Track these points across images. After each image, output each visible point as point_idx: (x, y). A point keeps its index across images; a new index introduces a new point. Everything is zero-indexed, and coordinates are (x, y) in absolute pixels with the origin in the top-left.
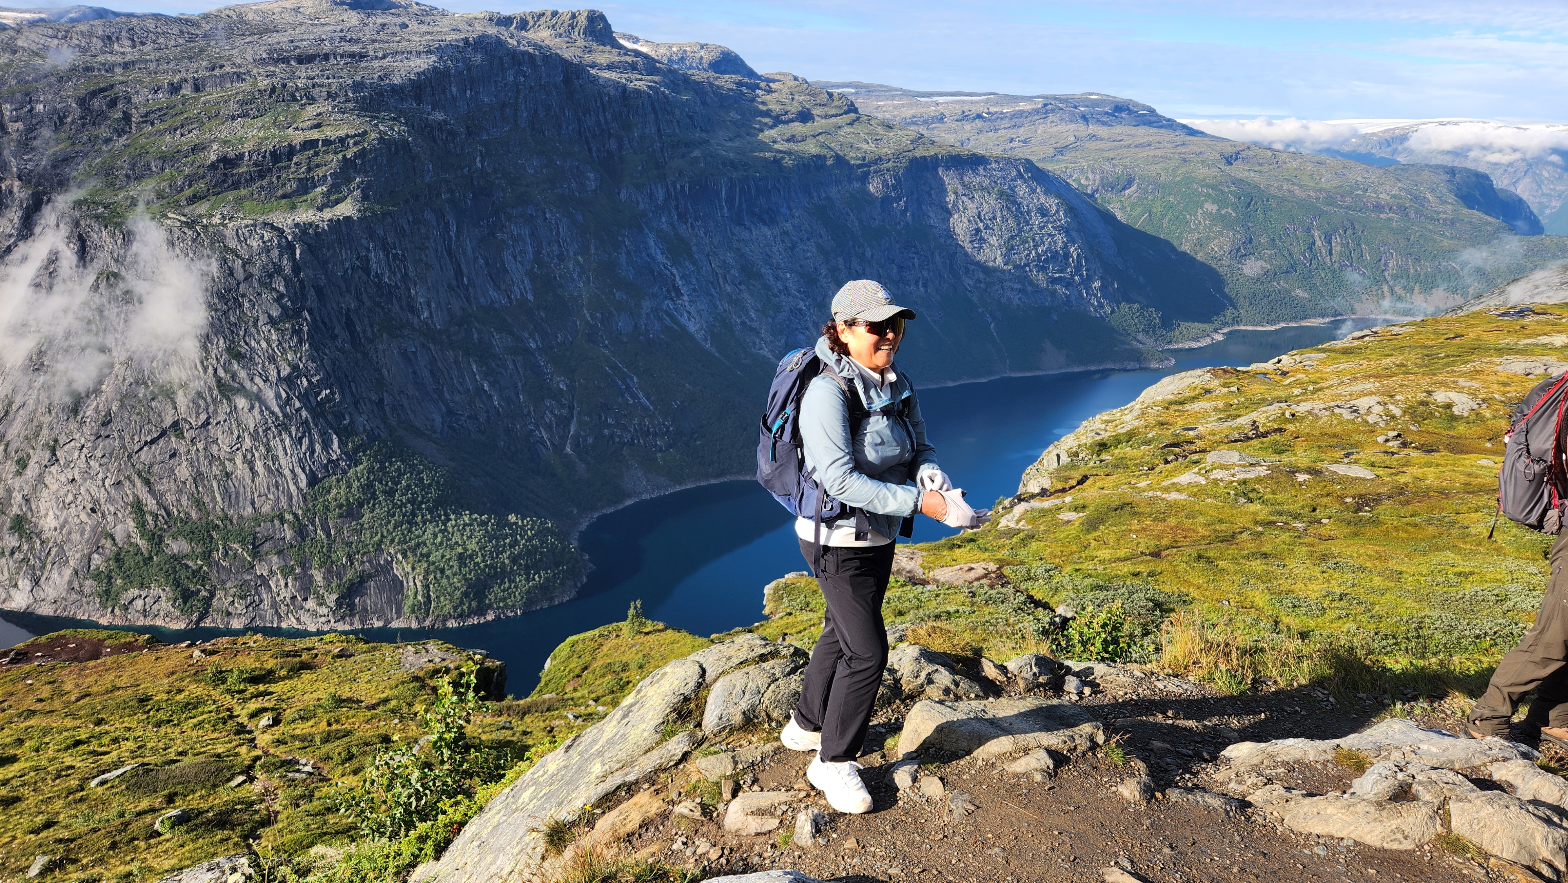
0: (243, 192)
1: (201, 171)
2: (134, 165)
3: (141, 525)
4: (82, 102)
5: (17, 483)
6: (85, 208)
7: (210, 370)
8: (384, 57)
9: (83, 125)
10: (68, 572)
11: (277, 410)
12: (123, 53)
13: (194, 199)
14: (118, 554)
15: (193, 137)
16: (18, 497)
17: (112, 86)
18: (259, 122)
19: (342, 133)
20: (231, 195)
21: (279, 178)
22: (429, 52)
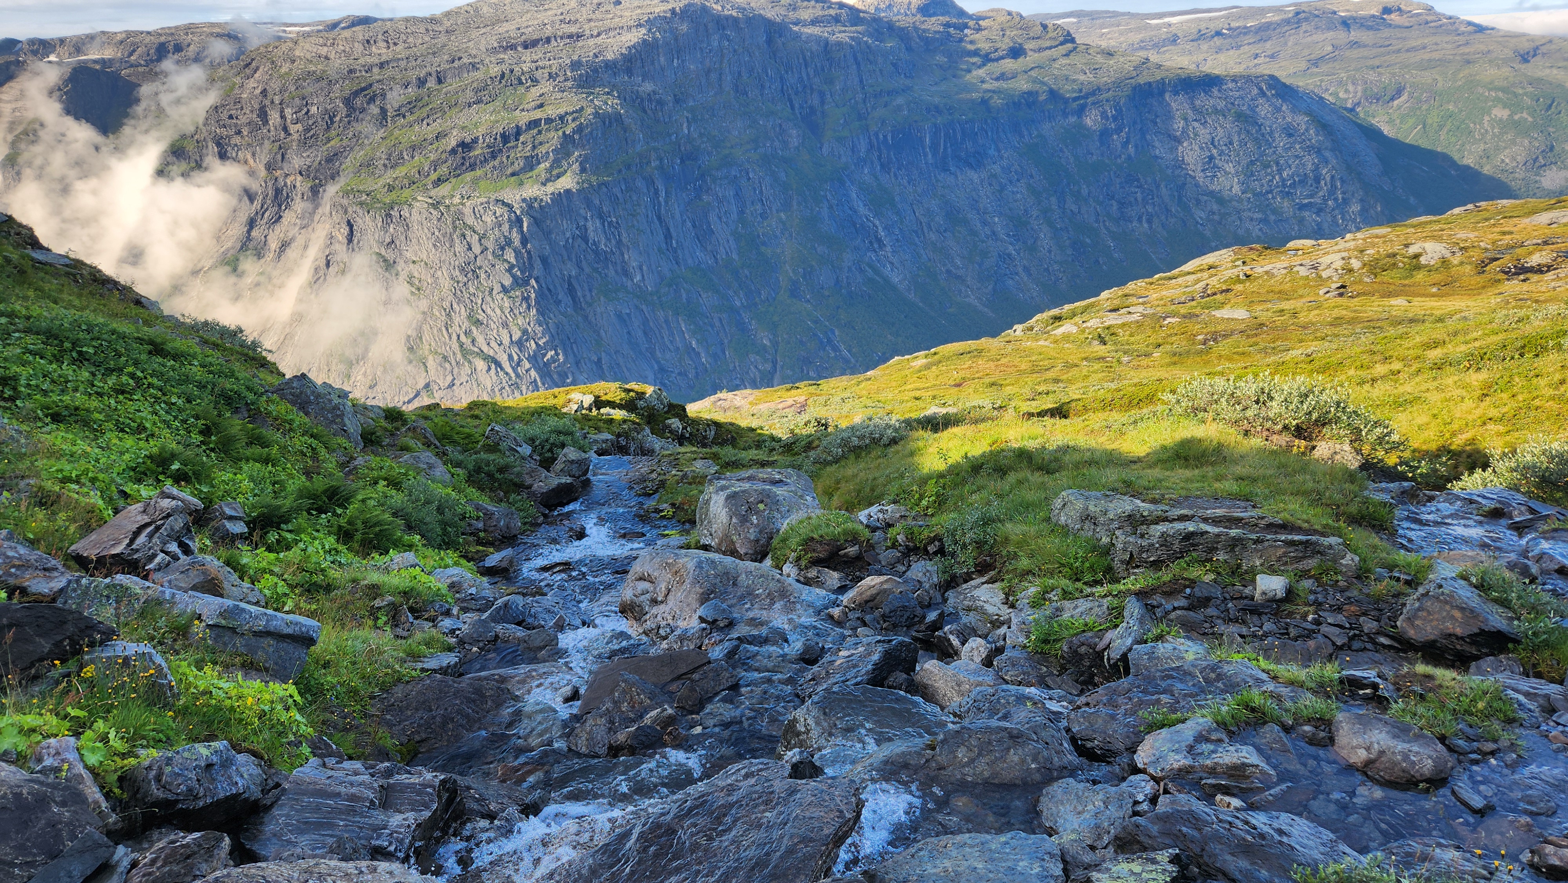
0: (479, 172)
1: (444, 156)
2: (390, 155)
4: (347, 102)
6: (351, 197)
7: (454, 337)
8: (599, 35)
9: (349, 122)
11: (510, 370)
12: (379, 55)
13: (439, 182)
15: (436, 126)
17: (371, 85)
18: (490, 107)
19: (561, 111)
20: (468, 176)
21: (508, 157)
22: (640, 25)
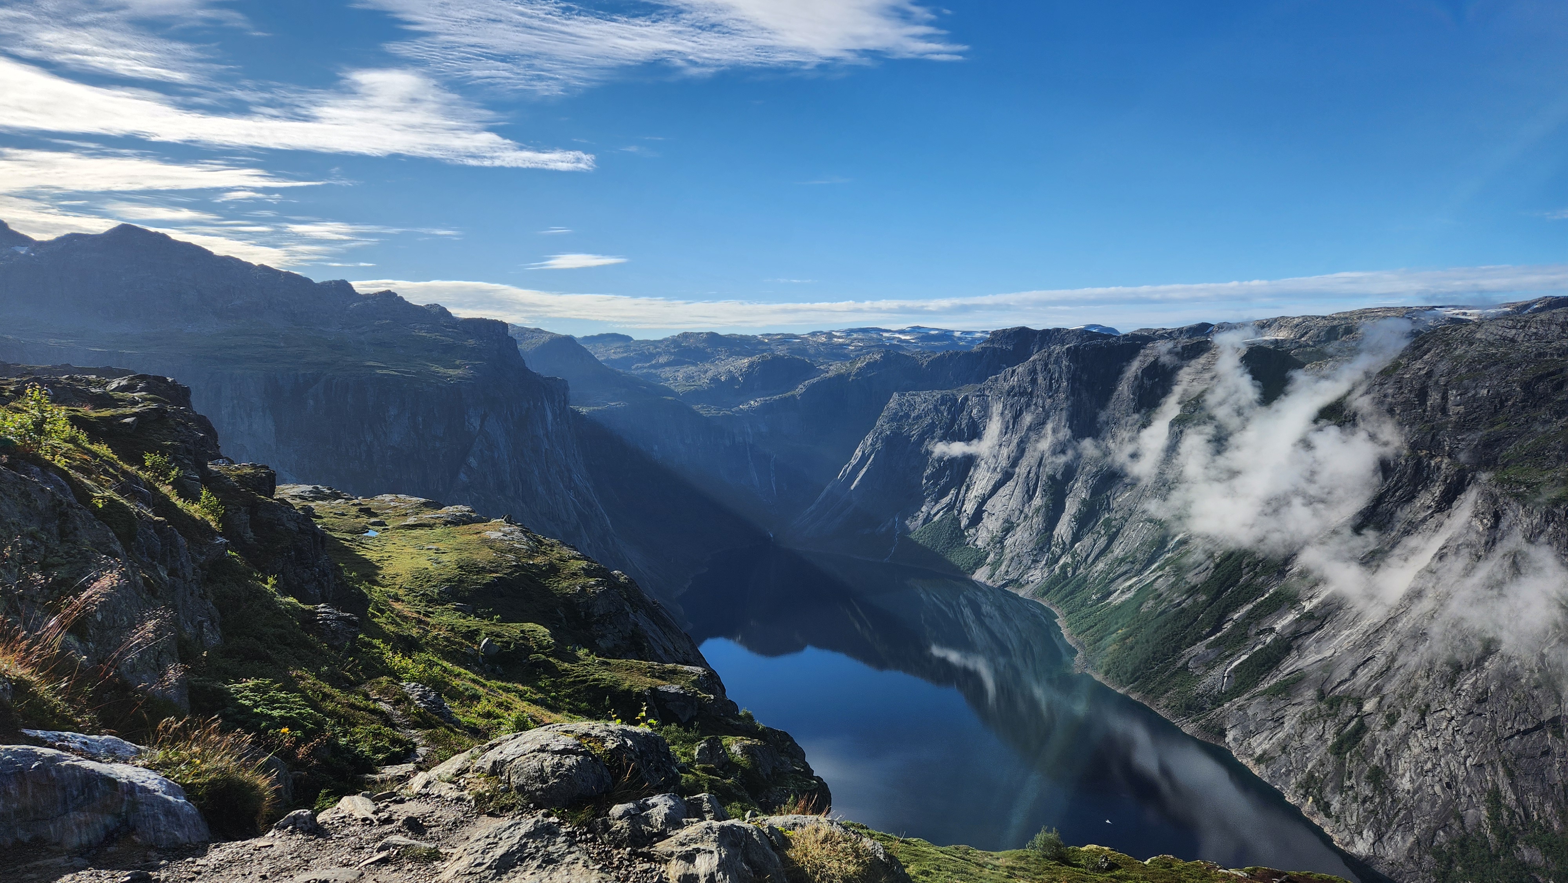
3: (1495, 817)
5: (1383, 736)
6: (1506, 487)
10: (1412, 839)
14: (1464, 839)
16: (1381, 750)
17: (1562, 370)
